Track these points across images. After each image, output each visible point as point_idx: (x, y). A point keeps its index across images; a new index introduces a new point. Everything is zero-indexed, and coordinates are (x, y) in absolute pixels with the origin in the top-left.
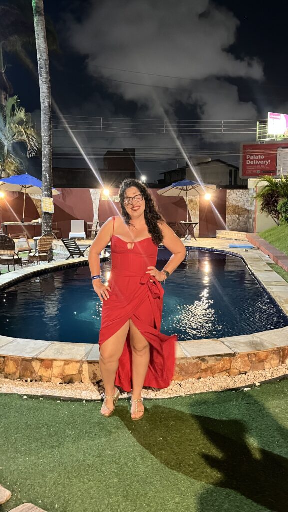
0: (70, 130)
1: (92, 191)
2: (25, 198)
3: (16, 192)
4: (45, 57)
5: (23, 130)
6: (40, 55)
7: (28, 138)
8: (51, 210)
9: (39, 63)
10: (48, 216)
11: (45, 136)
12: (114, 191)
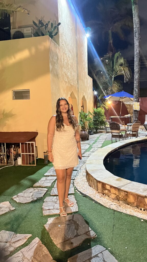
2: (121, 104)
3: (117, 101)
4: (138, 26)
5: (122, 68)
6: (135, 25)
7: (125, 72)
8: (138, 109)
9: (134, 30)
10: (136, 112)
11: (136, 69)
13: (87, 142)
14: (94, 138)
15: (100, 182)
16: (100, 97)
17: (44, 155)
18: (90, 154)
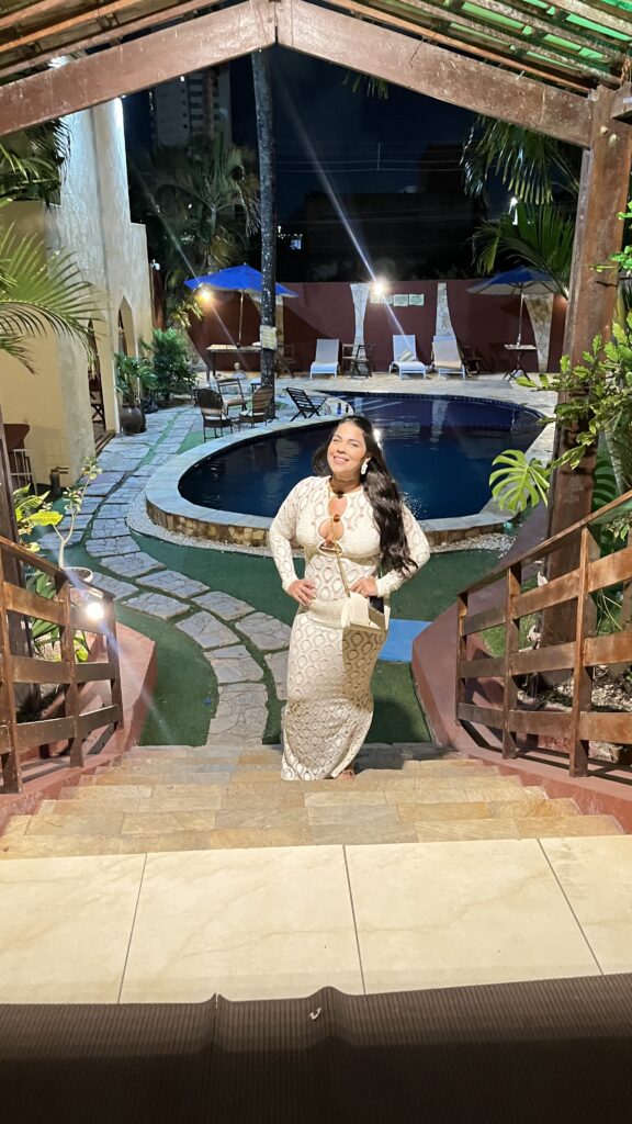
0: (322, 171)
1: (353, 287)
3: (227, 292)
4: (267, 107)
5: (238, 187)
7: (247, 202)
8: (272, 345)
9: (258, 117)
10: (268, 354)
11: (265, 233)
12: (393, 285)
13: (140, 437)
15: (170, 514)
16: (173, 282)
17: (52, 478)
18: (152, 471)
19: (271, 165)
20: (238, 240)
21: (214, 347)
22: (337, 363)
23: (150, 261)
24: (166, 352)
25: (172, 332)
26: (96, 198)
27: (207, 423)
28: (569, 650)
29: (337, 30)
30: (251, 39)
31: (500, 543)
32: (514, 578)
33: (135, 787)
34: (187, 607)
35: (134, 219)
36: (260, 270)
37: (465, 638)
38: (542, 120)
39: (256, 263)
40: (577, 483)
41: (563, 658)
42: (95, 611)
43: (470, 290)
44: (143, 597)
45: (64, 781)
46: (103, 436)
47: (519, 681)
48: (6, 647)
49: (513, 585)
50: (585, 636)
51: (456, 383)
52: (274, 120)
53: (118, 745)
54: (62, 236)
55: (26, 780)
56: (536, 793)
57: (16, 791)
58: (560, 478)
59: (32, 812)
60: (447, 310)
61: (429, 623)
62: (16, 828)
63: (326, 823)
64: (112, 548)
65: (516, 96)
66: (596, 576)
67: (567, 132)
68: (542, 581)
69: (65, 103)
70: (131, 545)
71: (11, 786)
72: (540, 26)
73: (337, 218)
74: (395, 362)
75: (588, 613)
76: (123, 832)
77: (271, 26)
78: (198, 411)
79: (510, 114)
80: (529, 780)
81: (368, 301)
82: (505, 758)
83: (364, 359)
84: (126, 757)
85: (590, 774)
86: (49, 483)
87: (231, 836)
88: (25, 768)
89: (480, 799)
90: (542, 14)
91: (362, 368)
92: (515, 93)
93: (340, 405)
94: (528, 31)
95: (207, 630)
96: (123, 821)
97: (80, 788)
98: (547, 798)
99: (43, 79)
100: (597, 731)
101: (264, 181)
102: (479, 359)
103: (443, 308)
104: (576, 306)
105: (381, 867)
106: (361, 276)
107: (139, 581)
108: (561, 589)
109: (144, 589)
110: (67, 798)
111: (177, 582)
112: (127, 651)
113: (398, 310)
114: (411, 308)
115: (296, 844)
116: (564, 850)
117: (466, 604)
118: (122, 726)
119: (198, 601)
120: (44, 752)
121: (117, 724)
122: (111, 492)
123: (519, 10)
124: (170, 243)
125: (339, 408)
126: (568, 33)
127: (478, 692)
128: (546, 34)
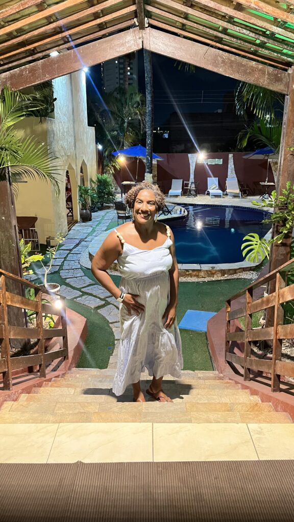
1: (189, 155)
2: (138, 161)
3: (132, 158)
4: (150, 76)
5: (137, 111)
7: (141, 118)
9: (146, 80)
11: (148, 131)
12: (208, 156)
13: (89, 223)
14: (98, 217)
16: (106, 153)
17: (47, 241)
18: (92, 239)
19: (152, 100)
20: (137, 133)
21: (125, 183)
22: (181, 190)
23: (96, 144)
24: (102, 184)
25: (105, 176)
26: (72, 116)
27: (119, 217)
28: (272, 330)
29: (170, 42)
30: (130, 47)
31: (253, 276)
32: (249, 295)
33: (67, 389)
34: (104, 302)
35: (89, 125)
36: (146, 148)
37: (229, 321)
38: (266, 82)
39: (144, 145)
40: (282, 250)
41: (268, 334)
42: (58, 304)
43: (245, 157)
44: (84, 297)
45: (34, 385)
46: (72, 222)
47: (255, 343)
48: (6, 322)
49: (249, 298)
50: (278, 325)
51: (237, 200)
52: (153, 81)
53: (65, 367)
54: (55, 133)
55: (14, 385)
56: (256, 399)
57: (9, 389)
58: (274, 248)
59: (15, 400)
60: (233, 166)
61: (216, 313)
62: (6, 408)
63: (150, 411)
64: (70, 274)
65: (253, 71)
66: (283, 296)
67: (277, 87)
68: (266, 295)
69: (47, 75)
70: (81, 273)
71: (7, 387)
72: (263, 39)
73: (182, 124)
74: (208, 190)
75: (280, 313)
76: (55, 412)
77: (141, 40)
78: (116, 211)
79: (250, 80)
80: (254, 392)
81: (196, 162)
82: (245, 380)
83: (194, 189)
84: (68, 373)
85: (281, 390)
86: (46, 244)
87: (103, 416)
88: (13, 379)
89: (227, 401)
90: (264, 34)
91: (193, 192)
92: (253, 70)
93: (181, 209)
94: (258, 42)
95: (112, 314)
96: (56, 406)
97: (42, 388)
98: (260, 402)
99: (37, 65)
100: (283, 371)
101: (148, 108)
102: (247, 189)
103: (231, 165)
104: (282, 167)
105: (169, 435)
106: (192, 150)
107: (82, 290)
108: (268, 301)
109: (85, 293)
110: (35, 393)
111: (100, 291)
112: (73, 322)
113: (209, 166)
114: (216, 165)
115: (133, 421)
116: (259, 430)
117: (230, 306)
118: (68, 358)
119: (109, 300)
120: (30, 370)
121: (65, 357)
122: (74, 248)
123: (253, 32)
124: (106, 135)
125: (181, 211)
126: (276, 42)
127: (237, 347)
128: (266, 43)
